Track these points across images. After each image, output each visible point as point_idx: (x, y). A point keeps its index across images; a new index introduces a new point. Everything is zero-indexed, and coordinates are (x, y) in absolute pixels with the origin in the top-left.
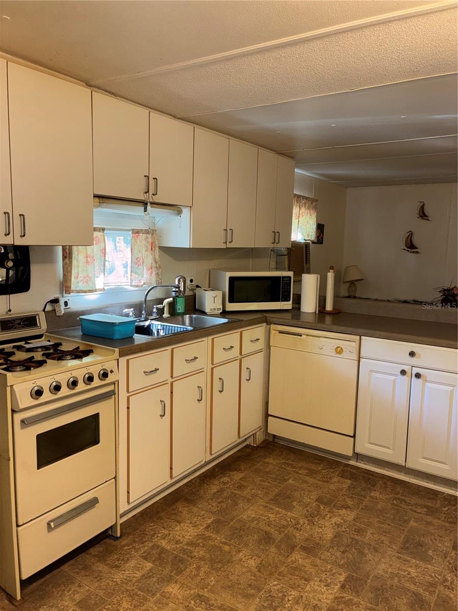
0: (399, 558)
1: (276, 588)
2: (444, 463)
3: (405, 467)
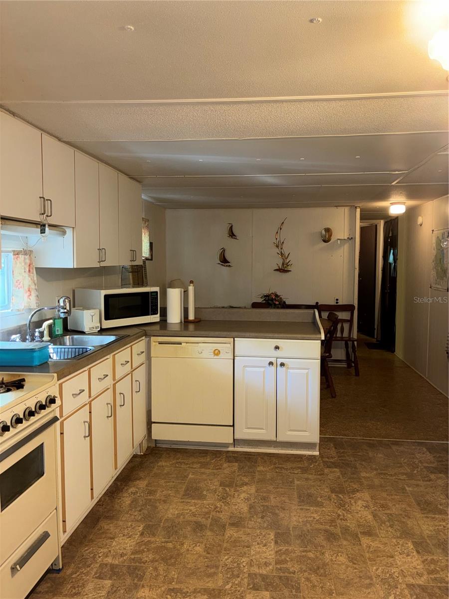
0: (302, 509)
1: (229, 561)
2: (305, 431)
3: (276, 442)
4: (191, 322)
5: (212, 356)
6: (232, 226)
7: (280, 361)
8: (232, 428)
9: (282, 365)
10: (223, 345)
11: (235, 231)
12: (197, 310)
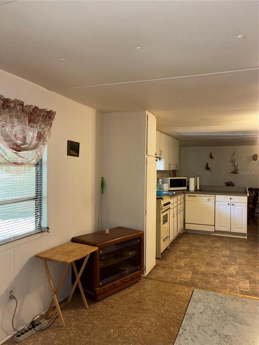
2: (241, 229)
3: (230, 232)
4: (198, 190)
5: (207, 201)
6: (211, 154)
7: (232, 203)
8: (214, 226)
9: (233, 204)
10: (212, 197)
11: (213, 156)
12: (200, 186)
